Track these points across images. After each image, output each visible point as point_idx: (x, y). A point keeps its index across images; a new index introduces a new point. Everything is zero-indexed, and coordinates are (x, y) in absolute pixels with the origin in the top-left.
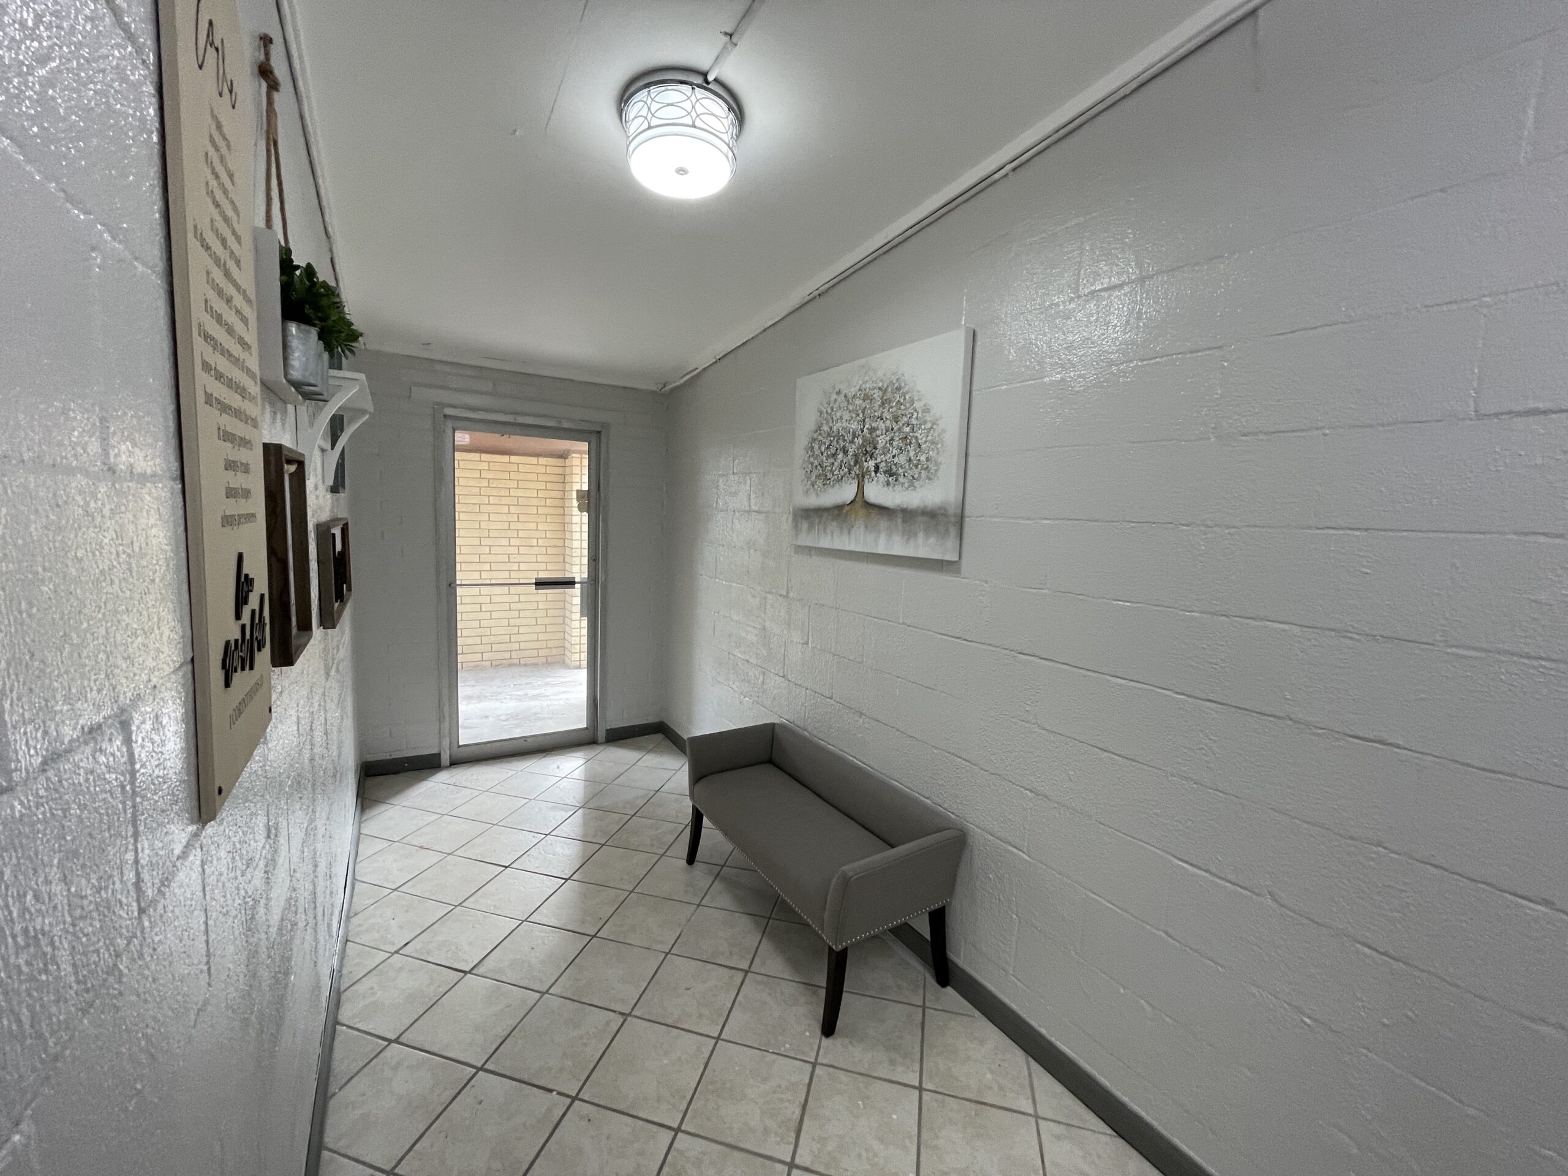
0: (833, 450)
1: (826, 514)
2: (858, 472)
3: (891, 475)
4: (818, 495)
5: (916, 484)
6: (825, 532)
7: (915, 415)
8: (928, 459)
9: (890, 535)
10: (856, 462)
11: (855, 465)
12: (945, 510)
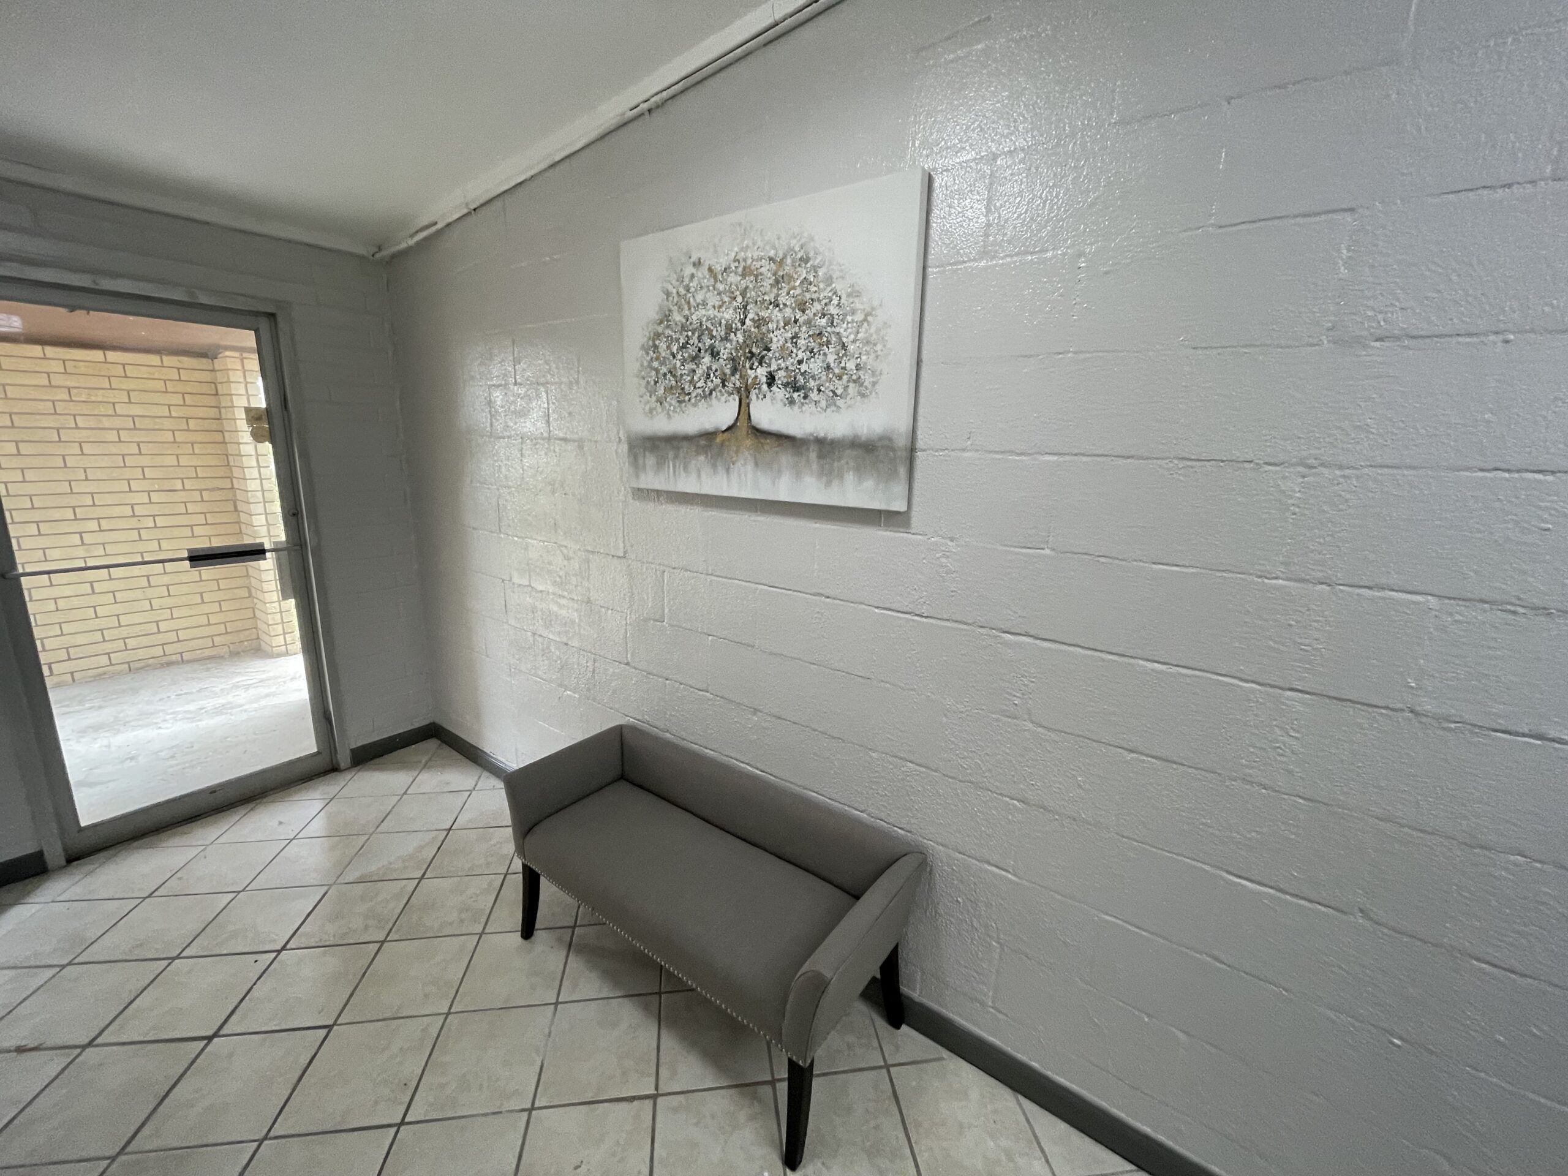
0: (692, 351)
1: (685, 444)
2: (738, 384)
3: (796, 389)
4: (669, 417)
5: (840, 402)
6: (685, 468)
7: (835, 301)
8: (858, 367)
9: (798, 474)
10: (734, 370)
11: (733, 374)
12: (890, 440)
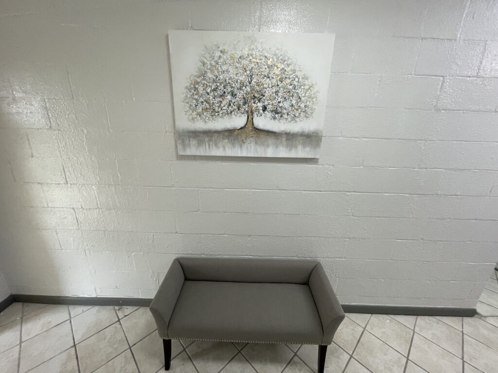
0: (219, 92)
2: (247, 109)
3: (277, 113)
4: (206, 122)
5: (297, 119)
7: (297, 80)
8: (305, 106)
10: (245, 103)
11: (244, 105)
12: (317, 133)
